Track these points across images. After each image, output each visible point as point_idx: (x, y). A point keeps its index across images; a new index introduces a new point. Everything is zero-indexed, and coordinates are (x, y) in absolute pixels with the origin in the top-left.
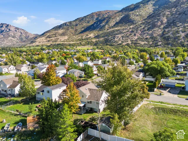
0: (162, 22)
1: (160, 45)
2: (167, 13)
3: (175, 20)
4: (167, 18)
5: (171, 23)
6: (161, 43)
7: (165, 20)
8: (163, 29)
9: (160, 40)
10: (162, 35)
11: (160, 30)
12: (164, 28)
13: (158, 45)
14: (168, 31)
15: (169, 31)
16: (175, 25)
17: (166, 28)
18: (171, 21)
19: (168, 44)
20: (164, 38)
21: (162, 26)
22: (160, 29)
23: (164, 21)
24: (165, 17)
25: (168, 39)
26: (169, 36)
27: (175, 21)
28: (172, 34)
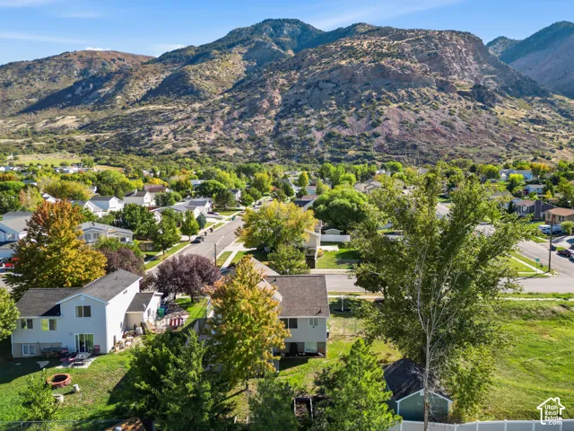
0: (271, 101)
1: (274, 159)
2: (281, 81)
3: (300, 100)
4: (281, 94)
5: (291, 107)
6: (273, 153)
7: (278, 99)
8: (275, 119)
9: (271, 146)
10: (276, 134)
11: (268, 121)
12: (278, 117)
13: (268, 159)
14: (287, 125)
15: (289, 125)
16: (302, 113)
17: (281, 117)
18: (292, 101)
19: (290, 157)
20: (280, 142)
21: (273, 113)
22: (270, 118)
23: (276, 100)
24: (277, 91)
25: (287, 144)
26: (291, 137)
27: (300, 103)
28: (298, 132)
